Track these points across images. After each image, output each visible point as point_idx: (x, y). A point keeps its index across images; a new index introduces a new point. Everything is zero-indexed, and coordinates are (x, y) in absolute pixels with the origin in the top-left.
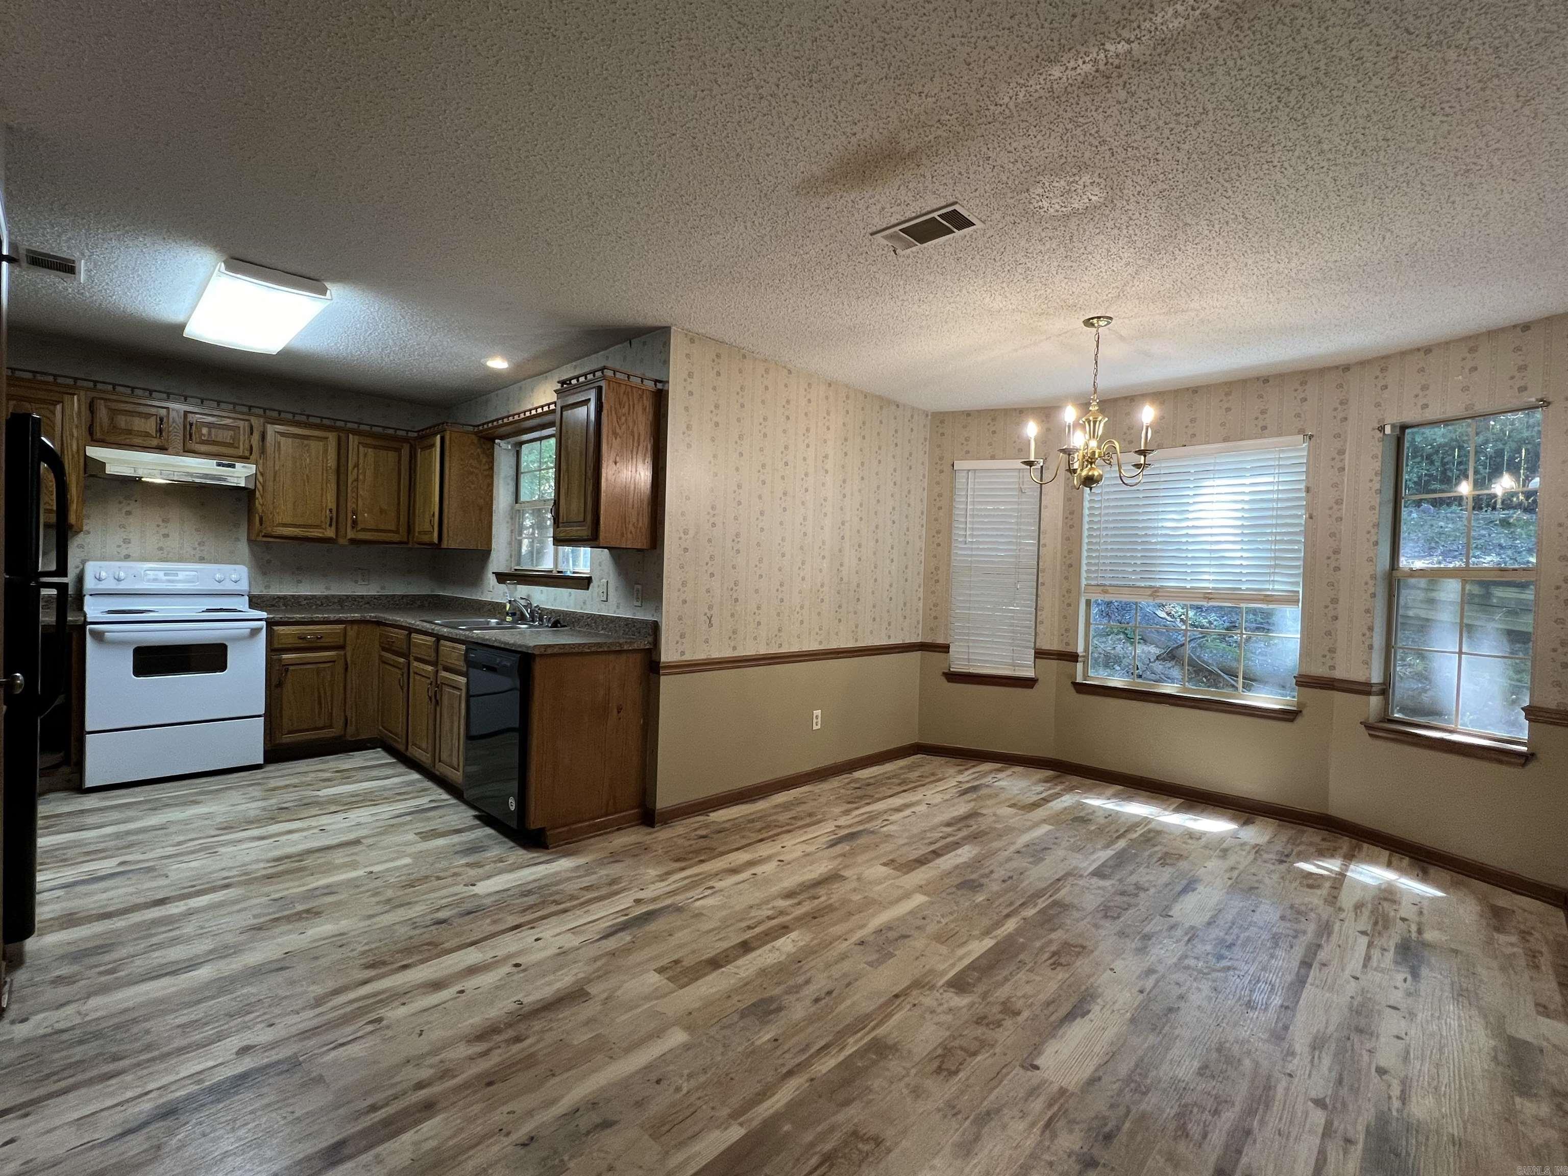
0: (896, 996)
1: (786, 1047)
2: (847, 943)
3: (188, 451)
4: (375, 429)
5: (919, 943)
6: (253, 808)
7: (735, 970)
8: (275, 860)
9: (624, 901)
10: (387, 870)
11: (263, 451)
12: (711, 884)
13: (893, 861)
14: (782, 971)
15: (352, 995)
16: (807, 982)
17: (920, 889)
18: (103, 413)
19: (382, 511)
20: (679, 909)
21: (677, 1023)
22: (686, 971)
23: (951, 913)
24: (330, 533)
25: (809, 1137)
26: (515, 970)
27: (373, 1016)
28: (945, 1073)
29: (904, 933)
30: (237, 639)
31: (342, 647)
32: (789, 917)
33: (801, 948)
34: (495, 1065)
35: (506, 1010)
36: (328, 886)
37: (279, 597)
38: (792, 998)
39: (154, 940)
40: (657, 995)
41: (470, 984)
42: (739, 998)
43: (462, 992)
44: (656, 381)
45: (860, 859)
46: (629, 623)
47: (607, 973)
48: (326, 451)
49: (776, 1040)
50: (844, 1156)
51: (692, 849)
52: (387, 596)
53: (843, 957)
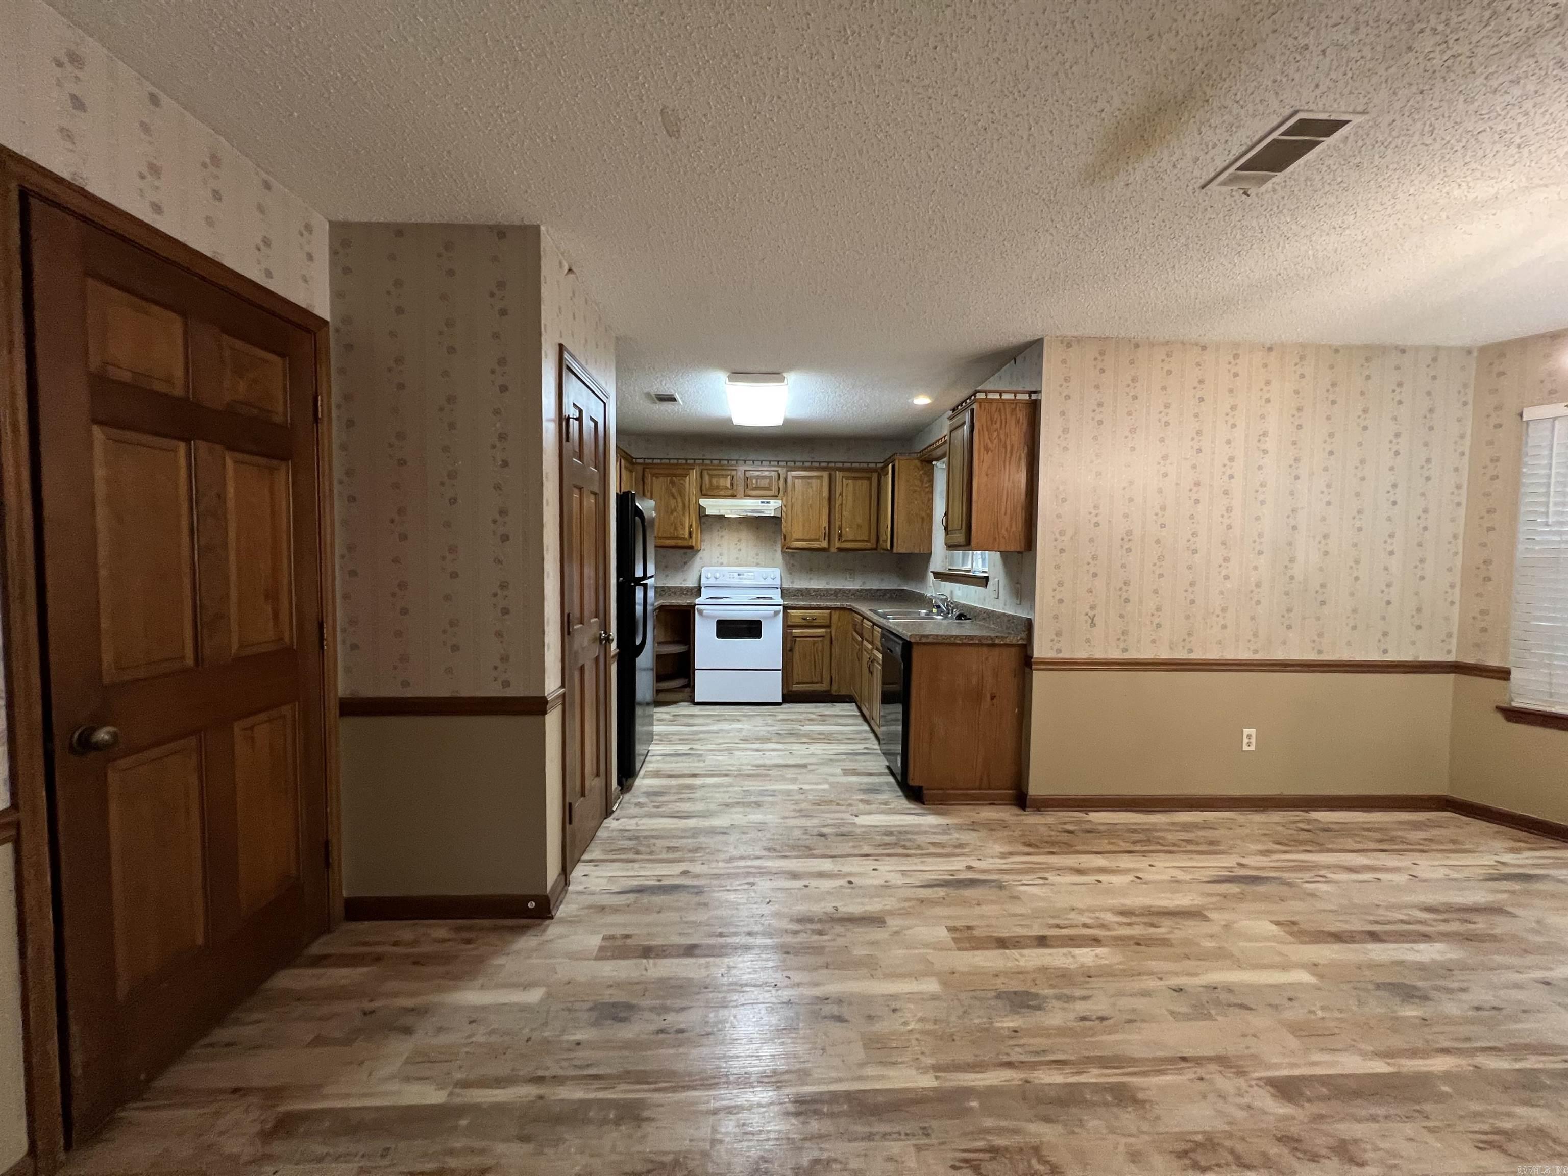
0: (1184, 1059)
1: (1022, 1042)
2: (1161, 983)
3: (747, 496)
4: (854, 465)
5: (1259, 1021)
6: (762, 730)
7: (1017, 956)
8: (757, 766)
9: (957, 865)
10: (811, 790)
11: (785, 491)
12: (1046, 875)
13: (1294, 923)
14: (1064, 976)
15: (749, 863)
16: (1084, 998)
17: (1313, 967)
18: (706, 478)
19: (859, 526)
20: (1001, 886)
21: (937, 975)
22: (971, 939)
23: (1340, 1011)
24: (825, 544)
25: (989, 1123)
26: (847, 885)
27: (751, 880)
28: (1187, 1162)
29: (1246, 1002)
30: (766, 618)
31: (829, 627)
32: (1108, 933)
33: (1100, 966)
34: (797, 943)
35: (824, 910)
36: (774, 791)
37: (798, 590)
38: (1055, 1003)
39: (682, 796)
40: (938, 947)
41: (813, 883)
42: (1006, 981)
43: (806, 886)
44: (1030, 393)
45: (1244, 906)
46: (1010, 618)
47: (909, 914)
48: (822, 486)
49: (1016, 1031)
50: (1011, 1159)
51: (1049, 839)
52: (866, 590)
53: (1145, 994)
